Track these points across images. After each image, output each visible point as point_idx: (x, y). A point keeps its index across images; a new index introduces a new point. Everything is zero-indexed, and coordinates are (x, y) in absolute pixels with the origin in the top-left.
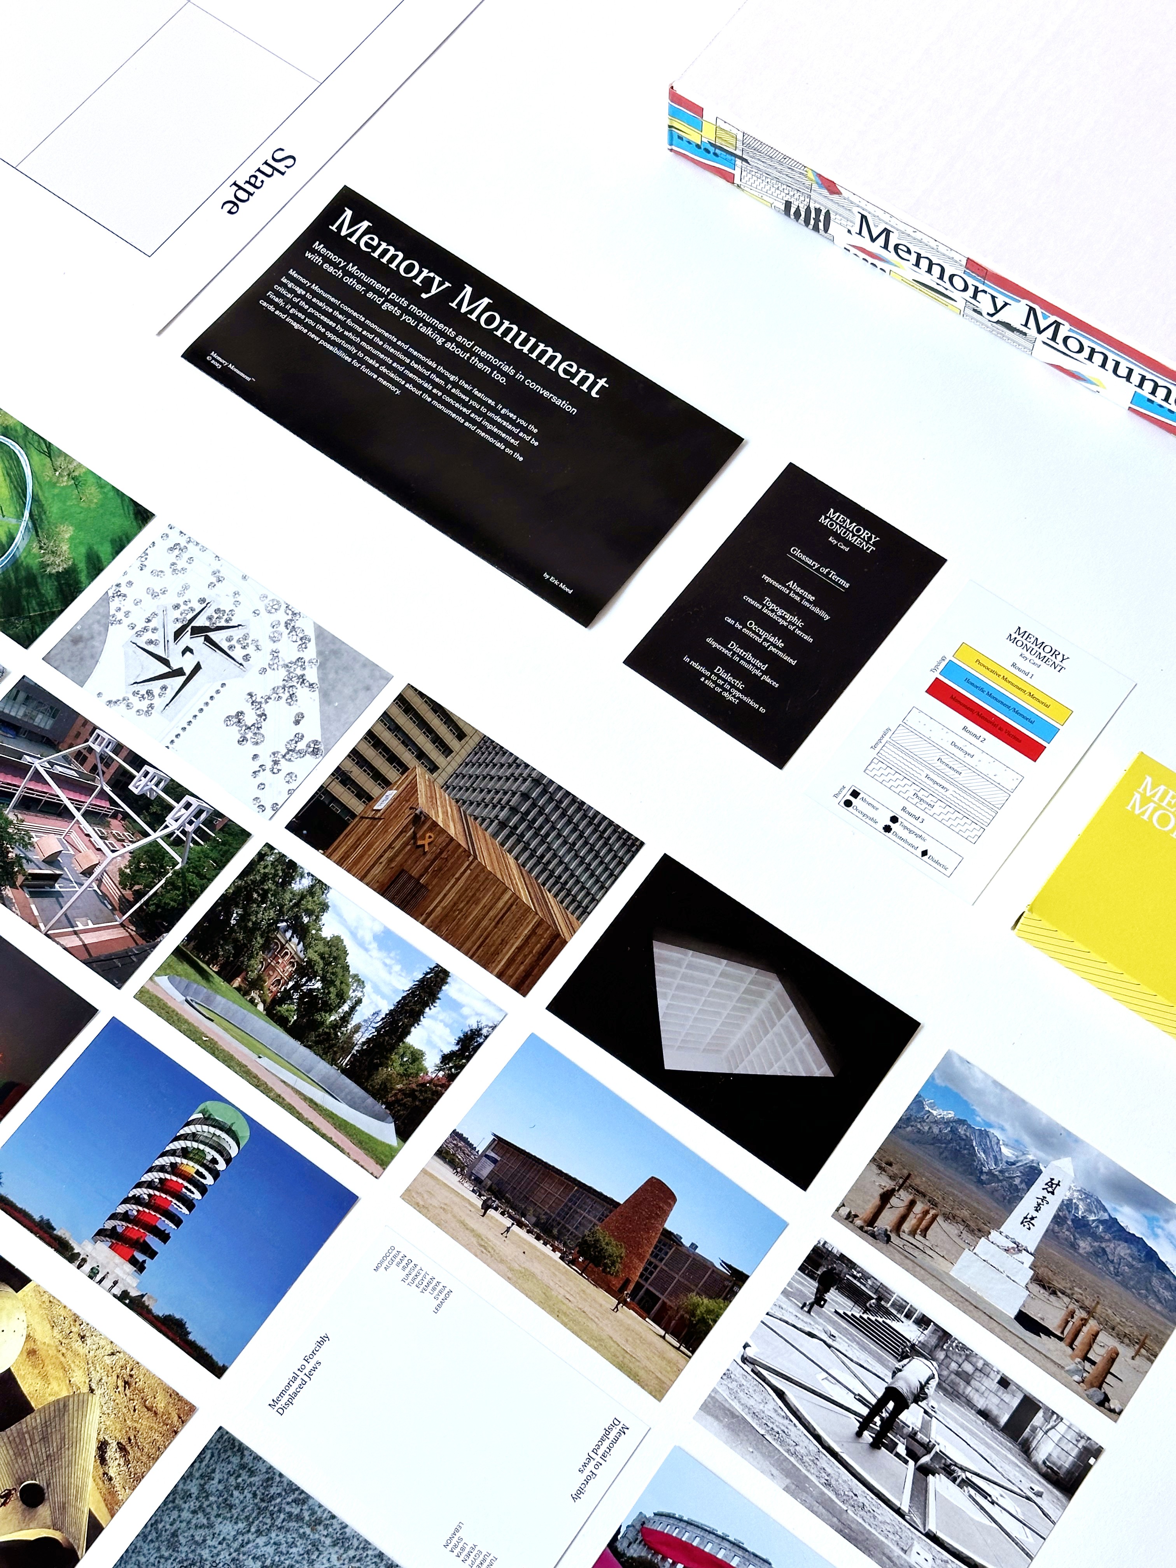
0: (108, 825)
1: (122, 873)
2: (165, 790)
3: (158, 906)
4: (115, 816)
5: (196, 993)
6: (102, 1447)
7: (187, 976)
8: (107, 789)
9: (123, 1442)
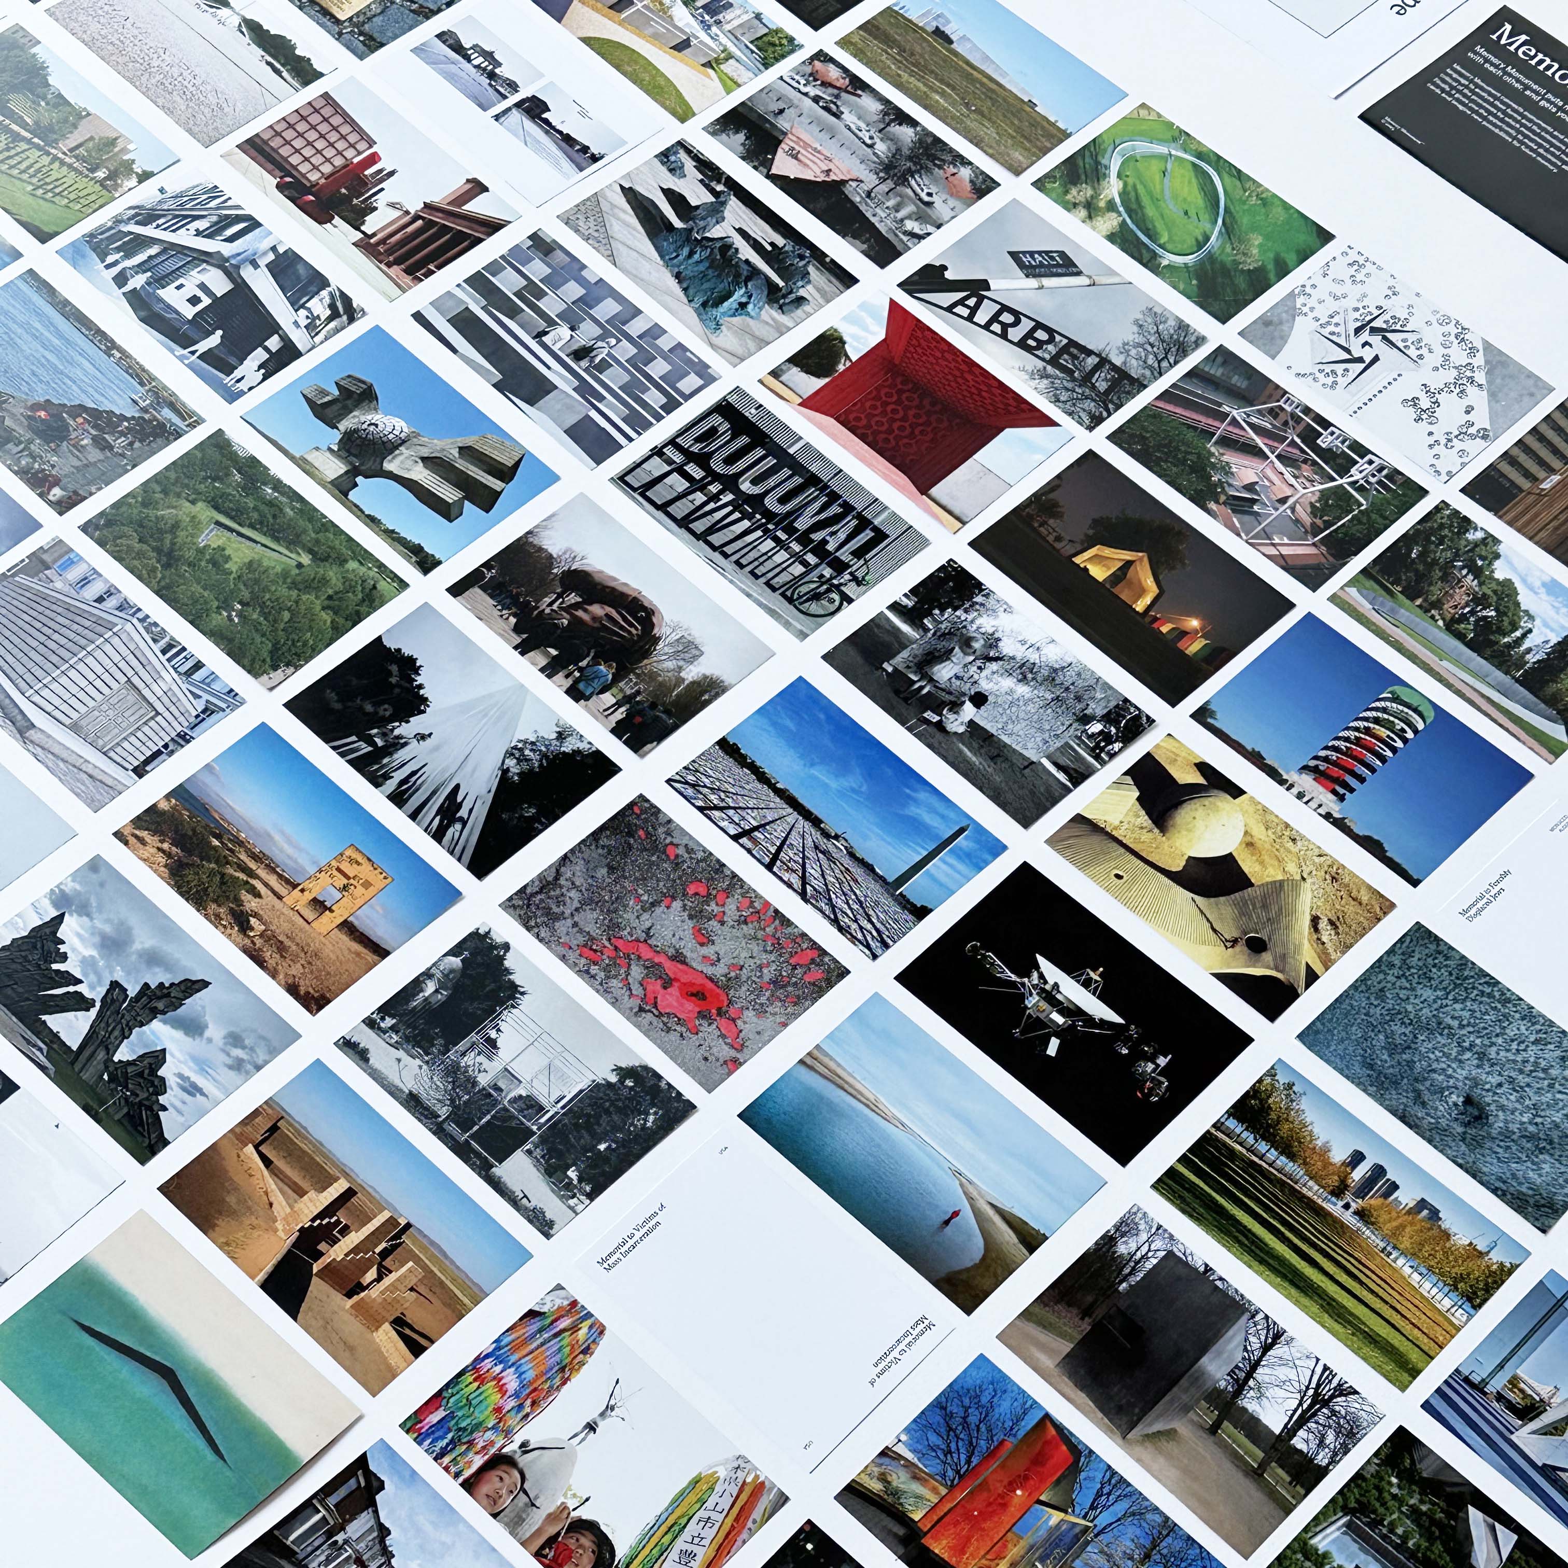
0: (1298, 468)
1: (1312, 505)
2: (1349, 447)
3: (1346, 534)
4: (1305, 461)
5: (1382, 604)
6: (1315, 920)
7: (1374, 591)
8: (1298, 441)
9: (1334, 919)
